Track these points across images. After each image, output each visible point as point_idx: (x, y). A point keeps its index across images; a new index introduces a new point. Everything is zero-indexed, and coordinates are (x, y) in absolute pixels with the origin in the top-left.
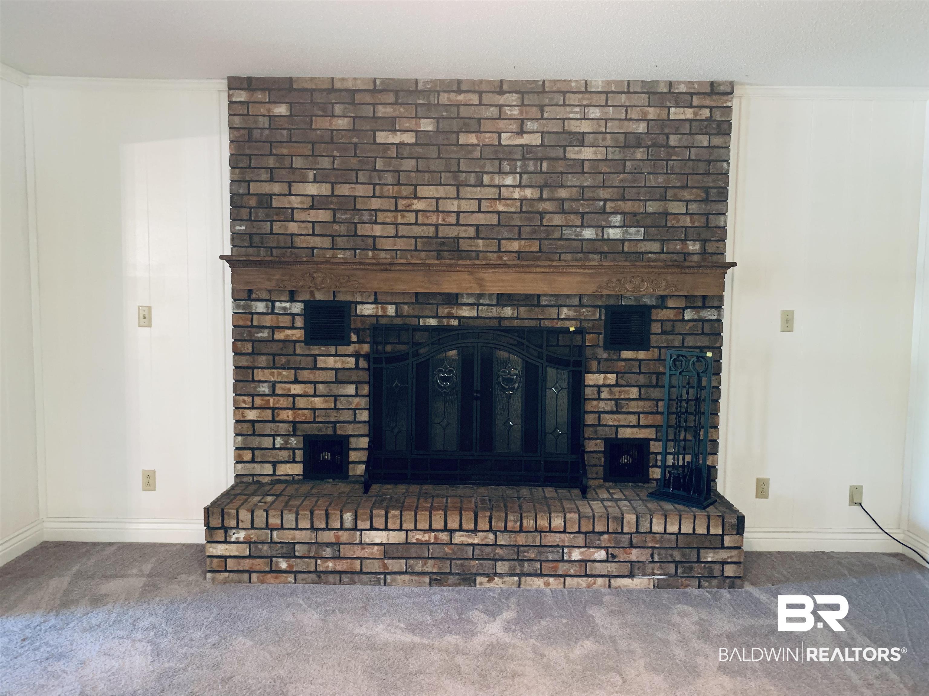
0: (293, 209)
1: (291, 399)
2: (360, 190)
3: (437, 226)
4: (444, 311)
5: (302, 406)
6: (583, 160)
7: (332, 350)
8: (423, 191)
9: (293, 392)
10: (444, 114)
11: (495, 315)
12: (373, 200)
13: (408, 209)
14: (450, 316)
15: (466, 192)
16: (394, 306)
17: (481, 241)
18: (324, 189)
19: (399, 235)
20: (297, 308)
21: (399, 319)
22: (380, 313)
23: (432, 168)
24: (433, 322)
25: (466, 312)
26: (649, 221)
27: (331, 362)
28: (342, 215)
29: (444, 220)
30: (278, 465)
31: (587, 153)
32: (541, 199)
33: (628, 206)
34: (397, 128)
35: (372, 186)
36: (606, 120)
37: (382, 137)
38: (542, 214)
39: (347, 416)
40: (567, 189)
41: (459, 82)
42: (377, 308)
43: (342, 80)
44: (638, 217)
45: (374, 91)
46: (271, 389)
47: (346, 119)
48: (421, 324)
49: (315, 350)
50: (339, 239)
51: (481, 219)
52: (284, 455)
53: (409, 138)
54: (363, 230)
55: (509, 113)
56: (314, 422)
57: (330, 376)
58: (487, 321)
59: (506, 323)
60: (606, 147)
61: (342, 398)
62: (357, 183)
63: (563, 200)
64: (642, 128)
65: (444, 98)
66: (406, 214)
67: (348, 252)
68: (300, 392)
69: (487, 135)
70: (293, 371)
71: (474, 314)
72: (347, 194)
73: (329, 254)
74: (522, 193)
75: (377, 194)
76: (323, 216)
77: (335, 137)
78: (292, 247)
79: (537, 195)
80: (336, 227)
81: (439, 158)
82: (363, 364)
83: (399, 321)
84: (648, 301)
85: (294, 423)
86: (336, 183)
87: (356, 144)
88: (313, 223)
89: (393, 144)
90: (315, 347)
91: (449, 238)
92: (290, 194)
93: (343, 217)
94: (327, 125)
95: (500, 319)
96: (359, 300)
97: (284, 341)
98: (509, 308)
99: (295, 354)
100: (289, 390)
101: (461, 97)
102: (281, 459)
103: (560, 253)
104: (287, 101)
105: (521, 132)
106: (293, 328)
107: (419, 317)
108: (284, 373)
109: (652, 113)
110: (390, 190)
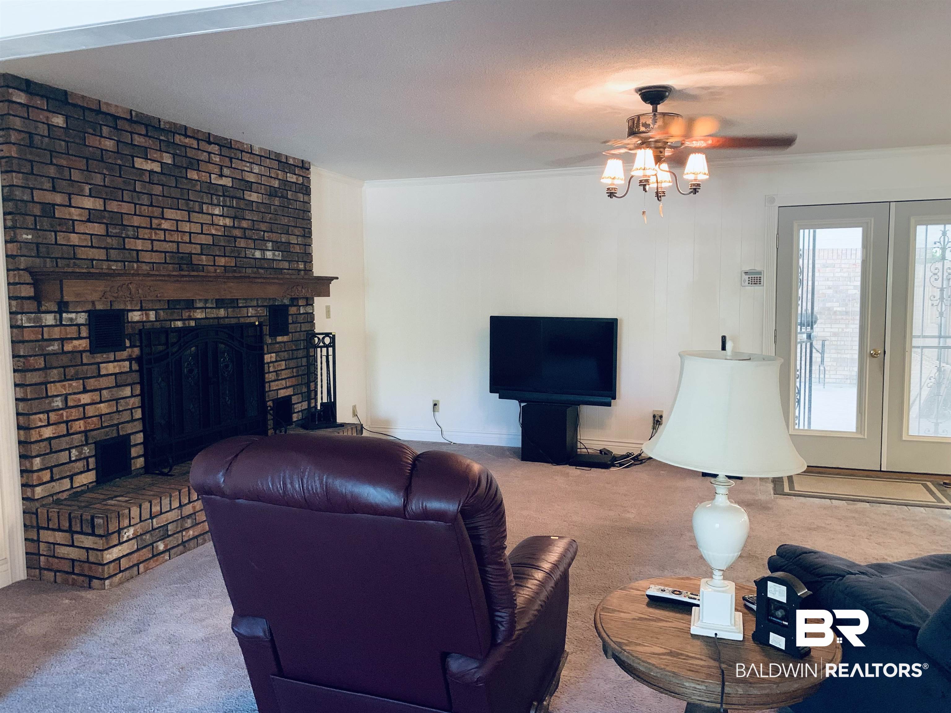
0: (74, 221)
1: (81, 409)
2: (126, 208)
3: (178, 243)
4: (186, 314)
5: (91, 414)
6: (253, 202)
7: (111, 356)
8: (169, 214)
9: (82, 402)
10: (178, 151)
11: (215, 316)
12: (135, 217)
13: (159, 227)
14: (190, 319)
15: (195, 217)
16: (154, 312)
17: (204, 257)
18: (98, 204)
19: (155, 249)
20: (82, 318)
21: (158, 323)
22: (145, 319)
23: (173, 195)
24: (179, 324)
25: (199, 315)
26: (282, 248)
27: (112, 368)
28: (113, 229)
29: (182, 239)
30: (74, 477)
31: (254, 197)
32: (234, 227)
33: (274, 237)
34: (149, 157)
35: (133, 205)
36: (261, 175)
37: (139, 163)
38: (235, 237)
39: (126, 416)
40: (247, 221)
41: (186, 128)
42: (143, 315)
43: (107, 104)
44: (279, 244)
45: (130, 121)
46: (64, 402)
47: (112, 142)
48: (172, 326)
49: (99, 358)
50: (112, 251)
51: (204, 240)
52: (80, 465)
53: (156, 167)
54: (130, 244)
55: (214, 159)
56: (102, 427)
57: (110, 381)
58: (211, 320)
59: (222, 322)
60: (262, 194)
61: (122, 401)
62: (123, 201)
63: (245, 229)
64: (276, 184)
65: (178, 139)
66: (158, 232)
67: (120, 264)
68: (89, 401)
69: (204, 174)
70: (81, 381)
71: (203, 316)
72: (116, 210)
73: (105, 265)
74: (224, 222)
75: (137, 213)
76: (98, 229)
77: (104, 156)
78: (75, 258)
79: (232, 224)
80: (109, 240)
81: (176, 187)
82: (135, 367)
83: (158, 325)
84: (286, 302)
85: (86, 432)
86: (107, 199)
87: (120, 165)
88: (92, 235)
89: (146, 170)
90: (98, 355)
91: (185, 253)
92: (70, 206)
93: (114, 231)
94: (97, 144)
95: (218, 318)
96: (129, 308)
97: (72, 352)
98: (223, 310)
99: (82, 364)
100: (79, 400)
101: (187, 140)
102: (77, 470)
103: (246, 268)
104: (63, 113)
105: (221, 176)
106: (80, 338)
107: (171, 321)
108: (74, 384)
109: (281, 175)
110: (145, 210)
